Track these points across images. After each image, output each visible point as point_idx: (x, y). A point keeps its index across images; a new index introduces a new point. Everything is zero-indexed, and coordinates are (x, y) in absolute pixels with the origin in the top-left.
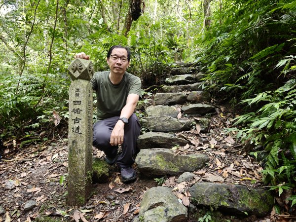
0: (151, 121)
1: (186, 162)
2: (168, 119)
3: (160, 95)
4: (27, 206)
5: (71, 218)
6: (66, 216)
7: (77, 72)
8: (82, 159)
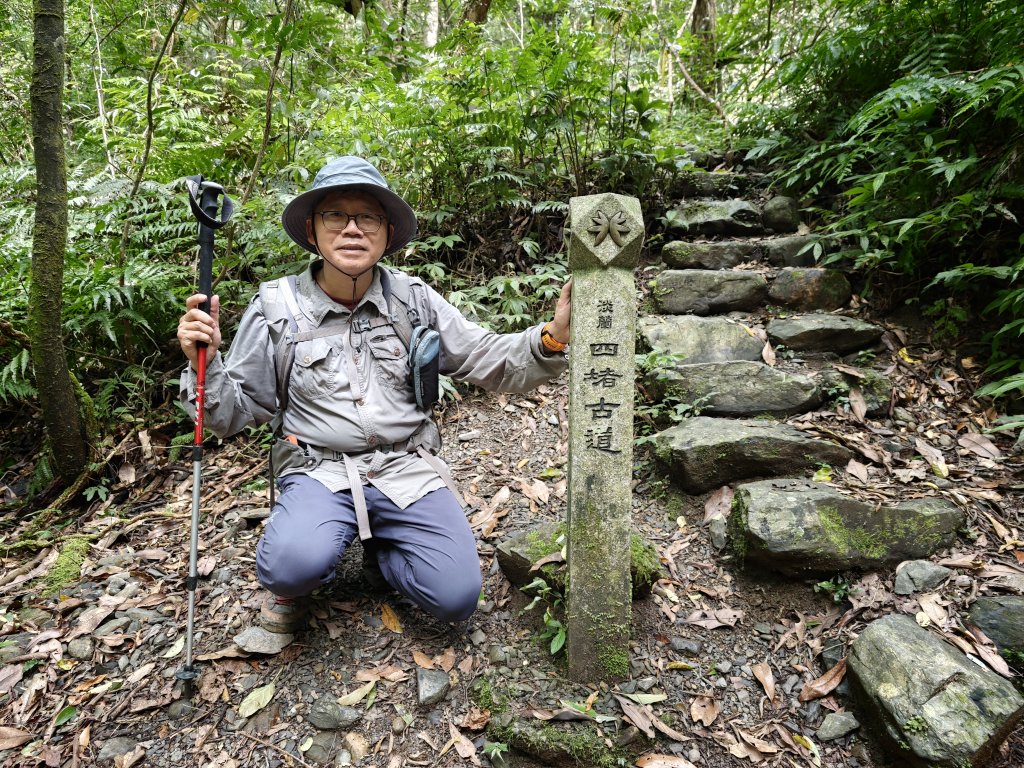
0: (696, 379)
1: (906, 529)
2: (755, 370)
3: (678, 279)
4: (428, 689)
5: (625, 725)
6: (599, 719)
7: (609, 242)
8: (622, 534)
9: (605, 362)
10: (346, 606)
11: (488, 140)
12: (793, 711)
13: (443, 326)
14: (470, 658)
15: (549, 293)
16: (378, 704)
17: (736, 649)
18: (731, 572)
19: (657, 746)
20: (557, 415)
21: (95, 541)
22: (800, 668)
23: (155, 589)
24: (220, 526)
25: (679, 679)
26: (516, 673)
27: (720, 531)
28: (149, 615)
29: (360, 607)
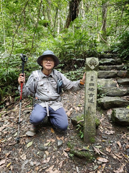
0: (105, 90)
2: (115, 88)
3: (101, 72)
4: (59, 144)
5: (95, 152)
6: (90, 150)
7: (93, 66)
8: (94, 117)
9: (92, 87)
10: (45, 128)
11: (69, 48)
12: (124, 150)
13: (63, 79)
14: (66, 138)
15: (79, 74)
16: (51, 146)
17: (114, 138)
18: (112, 124)
19: (100, 156)
20: (81, 95)
21: (2, 115)
22: (126, 142)
23: (12, 124)
24: (23, 113)
25: (104, 143)
26: (75, 141)
27: (110, 117)
28: (11, 128)
29: (47, 128)
